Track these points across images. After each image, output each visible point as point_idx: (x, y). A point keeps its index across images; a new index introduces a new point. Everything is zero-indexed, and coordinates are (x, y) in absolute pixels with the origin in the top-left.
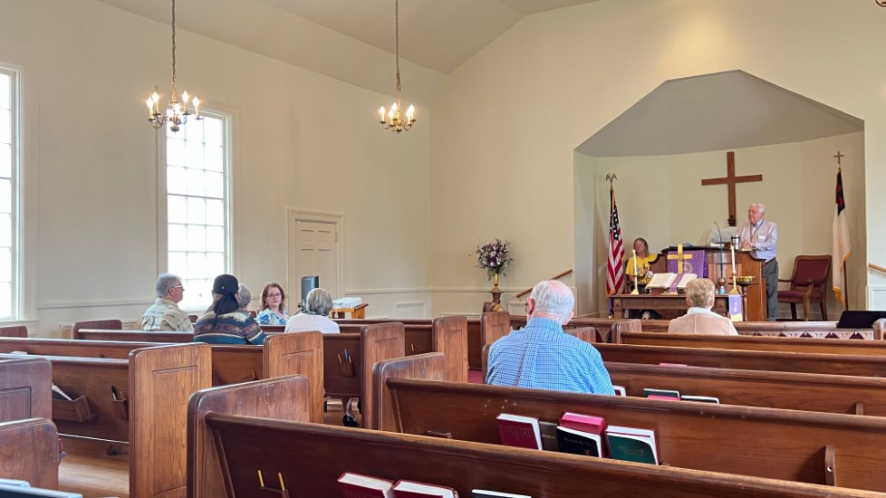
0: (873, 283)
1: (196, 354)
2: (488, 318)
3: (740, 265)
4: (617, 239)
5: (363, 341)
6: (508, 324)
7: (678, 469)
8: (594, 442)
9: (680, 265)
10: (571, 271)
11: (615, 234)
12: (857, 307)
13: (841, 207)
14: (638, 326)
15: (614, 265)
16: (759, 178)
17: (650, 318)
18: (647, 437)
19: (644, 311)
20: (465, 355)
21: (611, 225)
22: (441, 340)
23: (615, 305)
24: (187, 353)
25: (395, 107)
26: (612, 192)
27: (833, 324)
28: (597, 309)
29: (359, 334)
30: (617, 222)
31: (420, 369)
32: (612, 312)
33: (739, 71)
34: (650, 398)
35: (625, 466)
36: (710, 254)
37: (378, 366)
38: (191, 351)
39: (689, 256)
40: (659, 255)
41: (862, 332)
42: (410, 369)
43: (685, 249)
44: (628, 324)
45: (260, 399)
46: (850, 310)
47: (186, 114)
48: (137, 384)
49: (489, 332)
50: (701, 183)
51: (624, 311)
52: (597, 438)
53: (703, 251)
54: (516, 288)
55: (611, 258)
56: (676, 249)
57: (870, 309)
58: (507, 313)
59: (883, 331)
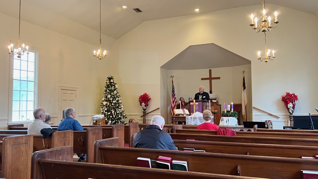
0: (254, 113)
1: (28, 139)
2: (131, 125)
3: (213, 107)
4: (174, 97)
5: (88, 133)
6: (138, 126)
7: (194, 172)
8: (168, 165)
9: (194, 106)
10: (159, 108)
11: (173, 95)
14: (181, 127)
15: (173, 106)
16: (219, 78)
17: (184, 124)
18: (185, 163)
19: (183, 122)
20: (123, 138)
21: (172, 93)
22: (115, 133)
24: (24, 138)
25: (99, 51)
26: (172, 81)
27: (243, 126)
28: (167, 121)
29: (86, 131)
30: (174, 92)
31: (110, 143)
32: (172, 123)
33: (213, 43)
34: (185, 151)
35: (179, 172)
36: (204, 103)
37: (96, 142)
38: (26, 137)
39: (197, 104)
41: (251, 129)
42: (107, 143)
44: (178, 127)
45: (57, 154)
46: (248, 121)
47: (24, 52)
48: (6, 150)
49: (132, 130)
50: (201, 79)
51: (176, 122)
52: (169, 164)
53: (201, 102)
54: (140, 114)
55: (172, 104)
56: (193, 101)
57: (253, 121)
58: (138, 123)
59: (257, 129)
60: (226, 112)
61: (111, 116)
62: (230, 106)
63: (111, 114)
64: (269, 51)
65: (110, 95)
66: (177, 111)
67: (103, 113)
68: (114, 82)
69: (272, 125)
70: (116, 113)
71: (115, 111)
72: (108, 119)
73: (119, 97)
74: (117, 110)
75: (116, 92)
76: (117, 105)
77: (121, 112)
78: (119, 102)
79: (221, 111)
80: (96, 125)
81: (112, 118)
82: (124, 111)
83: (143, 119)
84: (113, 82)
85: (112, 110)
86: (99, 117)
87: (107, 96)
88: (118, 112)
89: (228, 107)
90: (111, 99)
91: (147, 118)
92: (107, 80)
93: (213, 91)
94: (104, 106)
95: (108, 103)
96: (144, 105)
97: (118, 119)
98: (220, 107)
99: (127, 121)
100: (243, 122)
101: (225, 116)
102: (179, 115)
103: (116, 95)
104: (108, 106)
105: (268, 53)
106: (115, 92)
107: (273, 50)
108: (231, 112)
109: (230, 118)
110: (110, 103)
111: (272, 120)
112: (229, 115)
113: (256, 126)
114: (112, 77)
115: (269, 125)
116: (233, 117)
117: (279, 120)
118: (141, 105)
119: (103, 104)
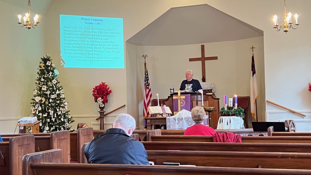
0: (269, 109)
2: (82, 131)
3: (207, 101)
4: (148, 88)
5: (11, 146)
6: (92, 134)
9: (179, 101)
10: (125, 106)
11: (147, 85)
12: (262, 120)
13: (254, 73)
14: (159, 133)
16: (216, 58)
17: (164, 129)
19: (162, 125)
20: (69, 152)
21: (145, 81)
22: (55, 144)
23: (148, 122)
26: (145, 64)
27: (252, 130)
29: (9, 142)
30: (148, 80)
31: (49, 158)
32: (146, 127)
33: (206, 5)
36: (193, 96)
37: (25, 157)
39: (183, 97)
40: (169, 97)
41: (263, 134)
43: (181, 94)
44: (155, 132)
46: (259, 121)
49: (82, 139)
50: (189, 60)
51: (152, 125)
53: (190, 94)
54: (96, 115)
55: (145, 98)
56: (177, 94)
57: (267, 121)
58: (92, 128)
59: (272, 132)
60: (226, 109)
61: (49, 120)
62: (232, 99)
63: (49, 116)
64: (290, 15)
65: (45, 87)
66: (153, 110)
67: (35, 115)
68: (53, 65)
69: (294, 127)
70: (57, 114)
71: (55, 111)
72: (44, 124)
73: (60, 88)
74: (58, 110)
75: (56, 82)
76: (58, 102)
77: (65, 113)
78: (61, 97)
79: (219, 107)
80: (24, 133)
81: (50, 122)
82: (69, 111)
83: (99, 123)
84: (51, 66)
85: (50, 110)
86: (29, 121)
87: (42, 87)
88: (59, 113)
89: (230, 101)
90: (48, 93)
91: (106, 121)
92: (41, 63)
93: (206, 78)
94: (37, 103)
95: (44, 99)
96: (100, 101)
97: (60, 124)
98: (218, 102)
99: (73, 127)
100: (253, 123)
101: (225, 115)
102: (156, 114)
103: (56, 86)
104: (43, 104)
105: (288, 18)
106: (54, 81)
107: (296, 14)
108: (234, 109)
109: (233, 118)
110: (46, 98)
111: (294, 120)
112: (232, 113)
113: (271, 128)
114: (49, 58)
115: (290, 127)
116: (238, 116)
117: (305, 119)
118: (96, 101)
119: (35, 100)
